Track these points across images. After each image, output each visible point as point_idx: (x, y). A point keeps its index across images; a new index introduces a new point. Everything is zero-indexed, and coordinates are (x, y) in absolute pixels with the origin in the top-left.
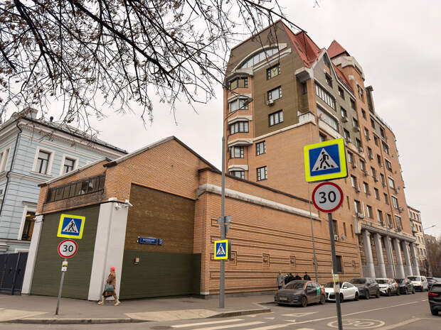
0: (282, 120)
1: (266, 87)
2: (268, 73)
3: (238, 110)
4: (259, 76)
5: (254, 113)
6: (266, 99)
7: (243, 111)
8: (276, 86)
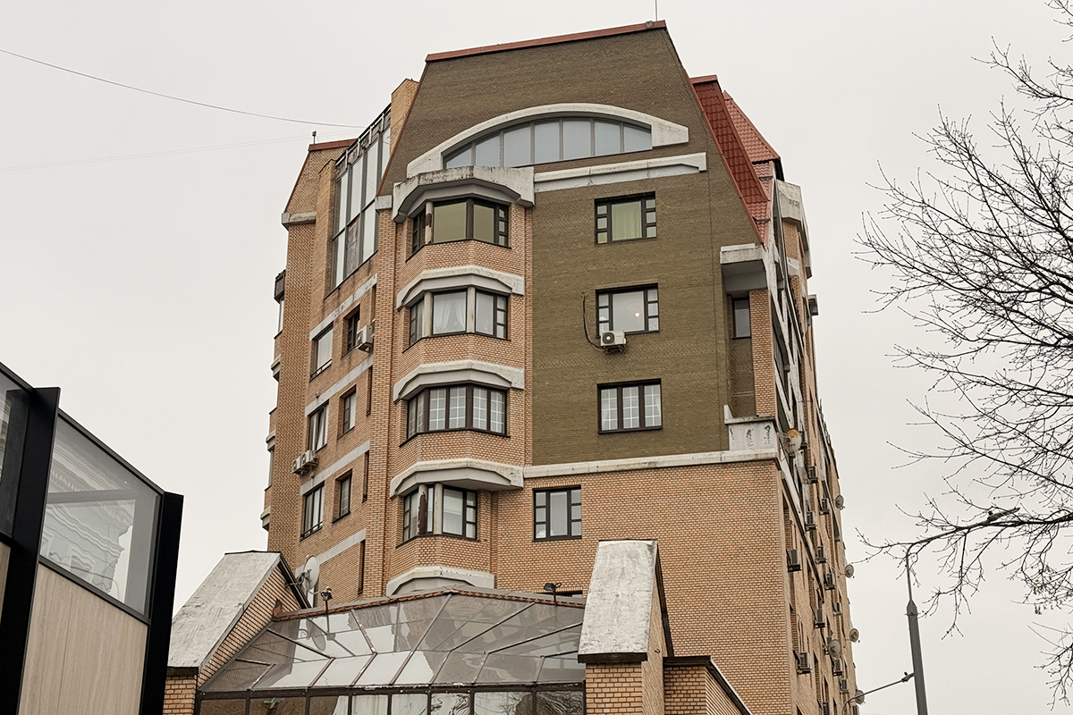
0: (653, 419)
1: (590, 269)
2: (597, 217)
3: (472, 337)
4: (559, 218)
5: (530, 359)
6: (591, 320)
7: (490, 342)
8: (639, 283)
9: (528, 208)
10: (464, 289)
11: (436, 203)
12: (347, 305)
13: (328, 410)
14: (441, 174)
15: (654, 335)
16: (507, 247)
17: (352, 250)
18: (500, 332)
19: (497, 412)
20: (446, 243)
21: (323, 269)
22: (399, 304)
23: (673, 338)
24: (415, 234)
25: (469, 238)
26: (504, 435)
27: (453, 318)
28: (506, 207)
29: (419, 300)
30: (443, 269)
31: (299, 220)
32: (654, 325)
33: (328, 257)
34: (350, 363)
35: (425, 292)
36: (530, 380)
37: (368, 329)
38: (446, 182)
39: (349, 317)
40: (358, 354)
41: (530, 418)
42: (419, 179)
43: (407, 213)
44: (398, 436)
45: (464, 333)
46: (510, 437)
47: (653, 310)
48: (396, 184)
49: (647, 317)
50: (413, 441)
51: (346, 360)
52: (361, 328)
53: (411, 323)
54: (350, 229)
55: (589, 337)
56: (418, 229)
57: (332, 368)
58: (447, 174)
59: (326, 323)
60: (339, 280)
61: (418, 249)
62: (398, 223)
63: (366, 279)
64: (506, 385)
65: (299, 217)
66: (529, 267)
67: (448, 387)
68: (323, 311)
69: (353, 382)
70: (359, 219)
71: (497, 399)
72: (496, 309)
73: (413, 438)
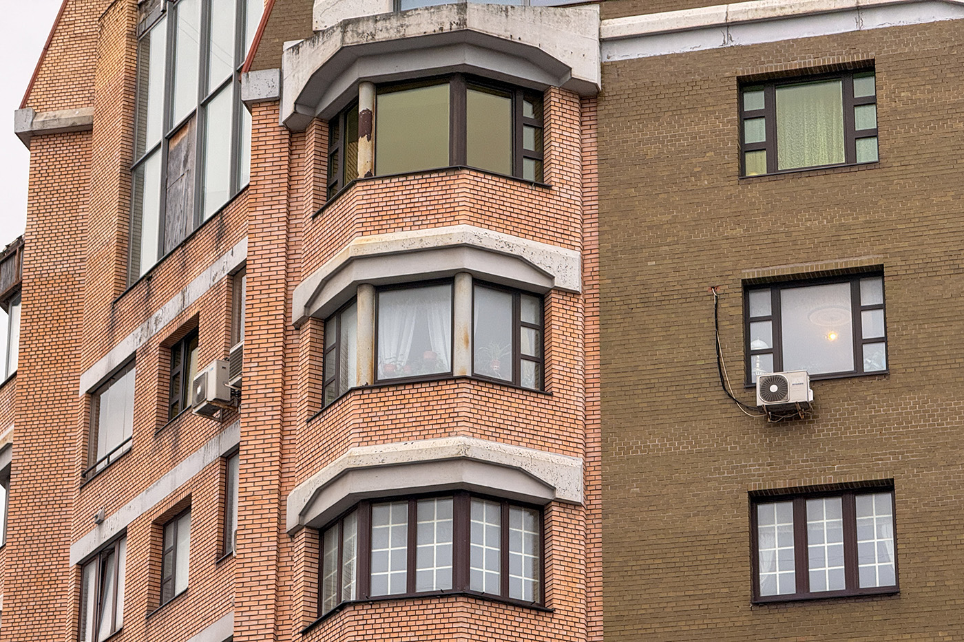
1: (728, 233)
2: (744, 117)
3: (466, 387)
4: (657, 119)
5: (595, 435)
6: (731, 349)
7: (505, 396)
8: (840, 264)
9: (587, 97)
10: (447, 279)
11: (383, 87)
12: (168, 315)
13: (124, 553)
14: (394, 22)
15: (875, 381)
16: (541, 184)
17: (178, 193)
18: (528, 374)
19: (522, 554)
20: (406, 175)
21: (110, 233)
22: (297, 312)
23: (921, 388)
24: (332, 156)
25: (457, 165)
26: (540, 607)
27: (422, 342)
28: (537, 96)
29: (346, 302)
30: (399, 235)
31: (55, 125)
32: (875, 360)
33: (122, 207)
34: (176, 446)
35: (358, 285)
36: (597, 482)
37: (221, 368)
38: (404, 39)
39: (172, 344)
40: (194, 424)
41: (597, 569)
42: (344, 32)
43: (315, 108)
44: (299, 610)
45: (448, 378)
46: (551, 612)
47: (873, 324)
48: (288, 45)
49: (859, 342)
50: (335, 622)
51: (167, 438)
52: (202, 367)
53: (325, 353)
54: (173, 144)
55: (729, 384)
56: (339, 144)
57: (135, 455)
58: (407, 21)
59: (119, 354)
60: (148, 258)
61: (339, 189)
62: (294, 132)
63: (212, 257)
64: (542, 494)
65: (55, 119)
66: (592, 230)
67: (413, 498)
68: (112, 327)
69: (183, 489)
70: (195, 124)
71: (522, 527)
72: (517, 324)
73: (332, 613)
